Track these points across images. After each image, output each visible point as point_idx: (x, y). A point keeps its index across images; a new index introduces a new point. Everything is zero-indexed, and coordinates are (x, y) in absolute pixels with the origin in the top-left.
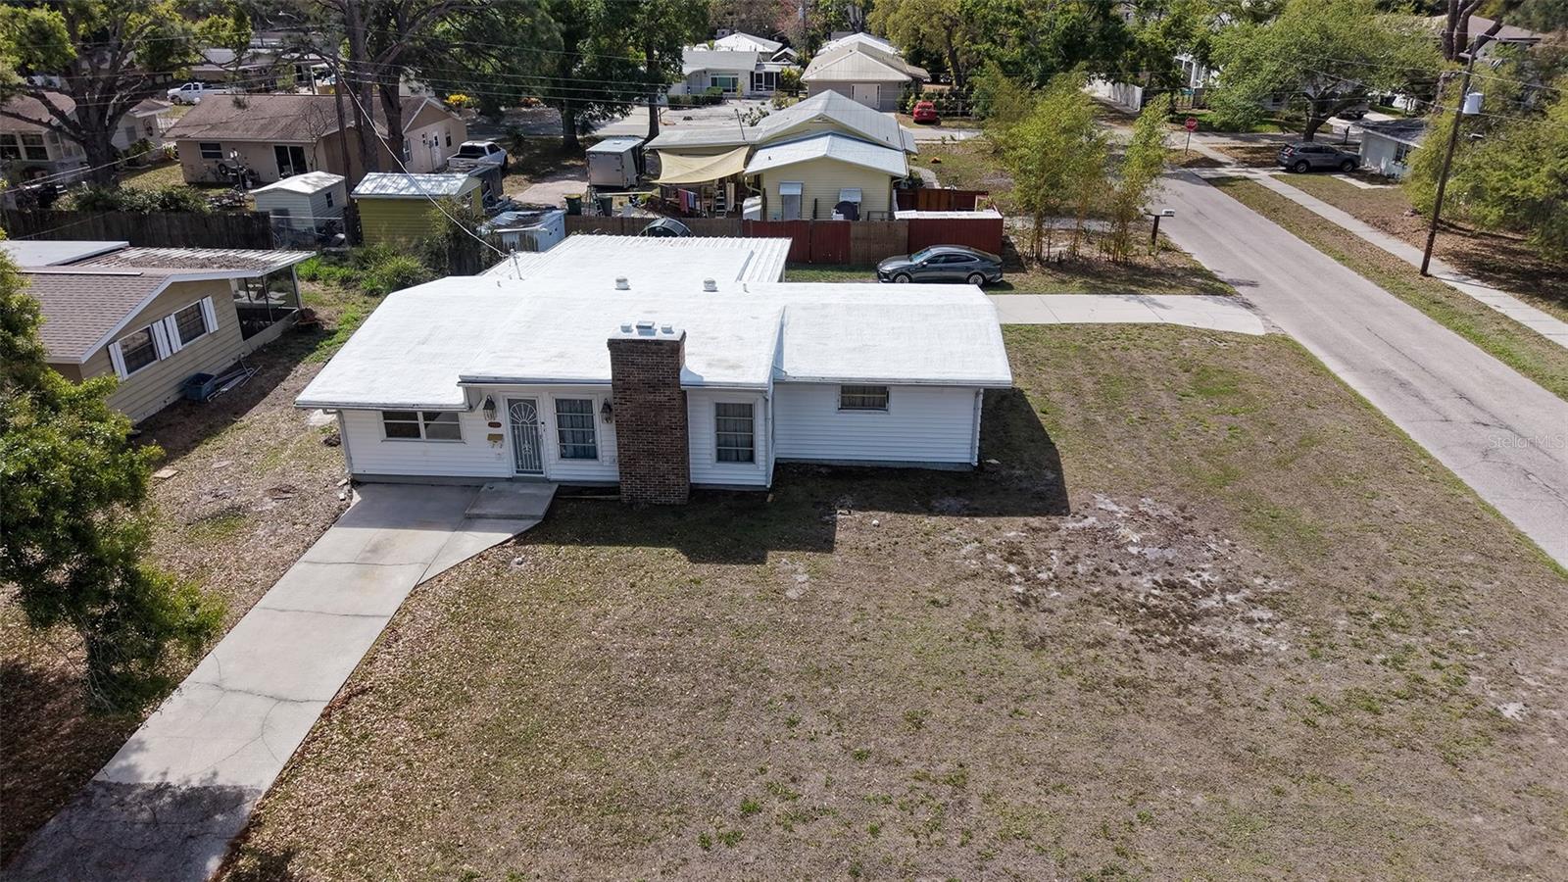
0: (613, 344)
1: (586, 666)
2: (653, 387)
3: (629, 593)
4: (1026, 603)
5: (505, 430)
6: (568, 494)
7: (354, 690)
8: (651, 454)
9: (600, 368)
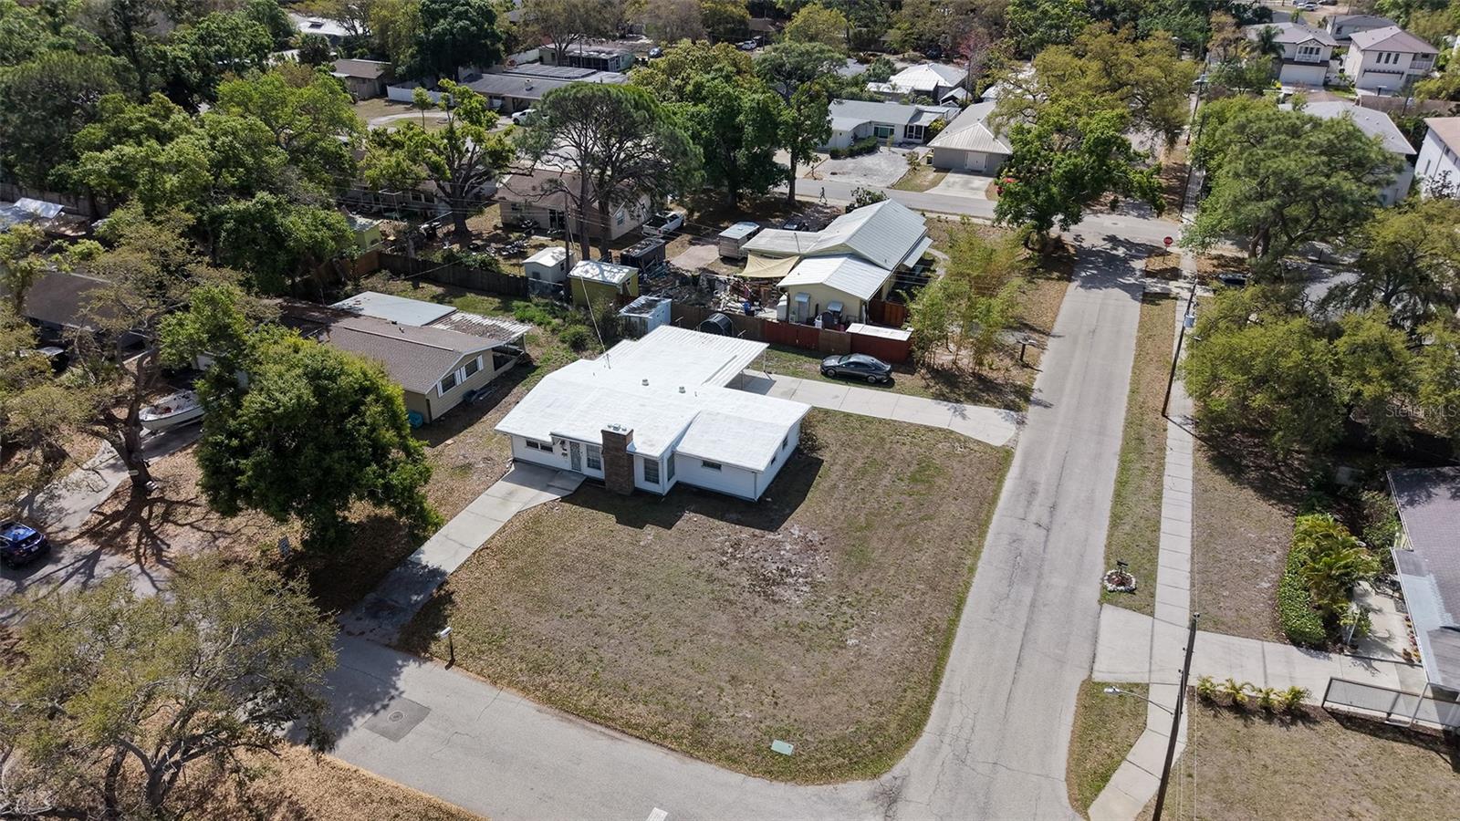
0: (603, 431)
2: (617, 450)
5: (568, 452)
6: (589, 481)
7: (484, 548)
8: (617, 474)
9: (600, 440)
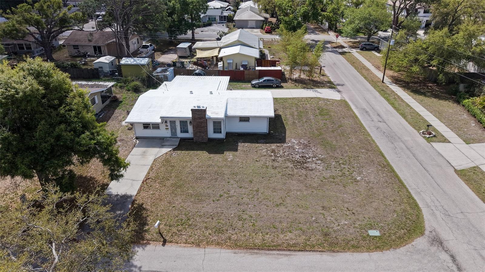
0: (192, 110)
1: (190, 173)
2: (200, 118)
3: (197, 160)
4: (274, 161)
5: (169, 127)
6: (182, 140)
7: (147, 179)
8: (200, 132)
9: (190, 115)
